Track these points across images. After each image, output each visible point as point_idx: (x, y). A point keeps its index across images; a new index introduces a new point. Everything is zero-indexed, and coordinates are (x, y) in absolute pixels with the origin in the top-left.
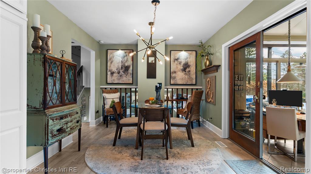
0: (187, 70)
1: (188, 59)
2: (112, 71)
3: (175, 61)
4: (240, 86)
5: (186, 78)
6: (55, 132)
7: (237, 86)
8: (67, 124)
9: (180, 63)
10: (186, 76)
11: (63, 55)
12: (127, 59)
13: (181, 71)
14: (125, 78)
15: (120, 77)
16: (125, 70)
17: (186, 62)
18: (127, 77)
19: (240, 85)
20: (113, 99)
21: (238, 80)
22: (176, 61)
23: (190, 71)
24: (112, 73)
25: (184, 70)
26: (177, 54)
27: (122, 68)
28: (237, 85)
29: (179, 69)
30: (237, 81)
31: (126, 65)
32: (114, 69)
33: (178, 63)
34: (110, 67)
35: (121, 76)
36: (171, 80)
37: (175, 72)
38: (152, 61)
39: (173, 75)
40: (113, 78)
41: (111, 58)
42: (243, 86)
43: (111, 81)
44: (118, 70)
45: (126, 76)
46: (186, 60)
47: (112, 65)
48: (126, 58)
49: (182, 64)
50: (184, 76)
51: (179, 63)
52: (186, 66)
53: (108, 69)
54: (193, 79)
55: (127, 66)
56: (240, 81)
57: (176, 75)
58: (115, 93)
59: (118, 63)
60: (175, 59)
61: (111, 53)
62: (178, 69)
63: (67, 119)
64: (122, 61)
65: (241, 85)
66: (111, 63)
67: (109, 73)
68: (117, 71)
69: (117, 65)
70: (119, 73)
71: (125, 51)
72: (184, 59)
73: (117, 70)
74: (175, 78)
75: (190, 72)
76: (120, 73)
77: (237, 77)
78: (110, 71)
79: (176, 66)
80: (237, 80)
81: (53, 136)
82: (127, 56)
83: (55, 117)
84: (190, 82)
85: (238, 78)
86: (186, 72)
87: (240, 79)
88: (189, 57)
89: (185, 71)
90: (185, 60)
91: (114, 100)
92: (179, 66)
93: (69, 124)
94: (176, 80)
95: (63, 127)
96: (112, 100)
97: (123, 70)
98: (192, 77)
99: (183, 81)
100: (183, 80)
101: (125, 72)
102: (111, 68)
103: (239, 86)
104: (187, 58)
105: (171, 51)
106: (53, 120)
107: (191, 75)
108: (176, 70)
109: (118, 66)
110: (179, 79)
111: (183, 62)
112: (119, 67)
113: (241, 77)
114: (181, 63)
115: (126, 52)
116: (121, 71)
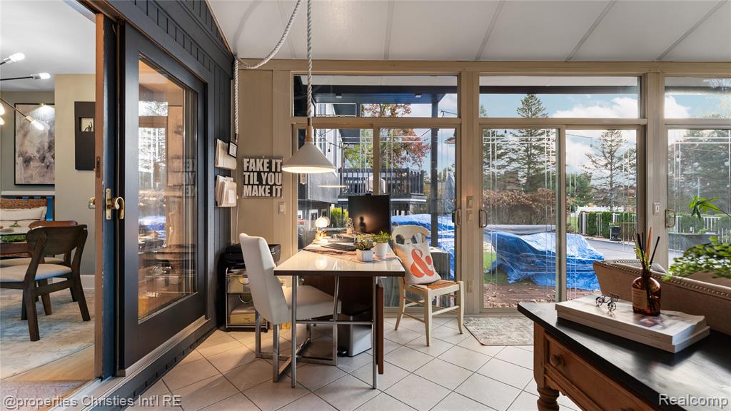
2: (27, 155)
4: (274, 187)
7: (268, 187)
15: (45, 170)
19: (275, 184)
21: (271, 171)
24: (27, 161)
27: (49, 147)
28: (267, 184)
30: (266, 174)
32: (32, 151)
40: (30, 172)
41: (24, 124)
42: (281, 185)
43: (24, 179)
44: (42, 153)
47: (26, 142)
53: (17, 150)
56: (274, 173)
64: (49, 131)
65: (277, 183)
66: (25, 135)
67: (19, 160)
68: (38, 156)
69: (38, 141)
73: (38, 152)
76: (46, 160)
77: (268, 165)
78: (21, 155)
80: (268, 170)
85: (270, 167)
87: (273, 170)
102: (24, 149)
103: (271, 186)
112: (43, 146)
113: (276, 164)
116: (48, 155)
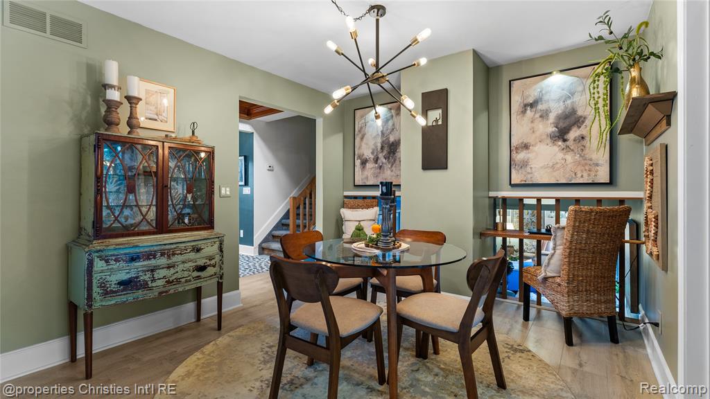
0: (573, 134)
1: (576, 98)
2: (364, 157)
3: (526, 110)
5: (568, 162)
6: (113, 286)
8: (152, 271)
9: (544, 115)
10: (569, 157)
11: (193, 132)
12: (393, 125)
13: (549, 140)
14: (389, 172)
15: (379, 170)
16: (389, 153)
17: (566, 108)
18: (393, 168)
20: (360, 221)
22: (528, 112)
23: (583, 138)
24: (364, 163)
25: (561, 134)
26: (534, 88)
27: (382, 148)
29: (541, 136)
31: (392, 139)
32: (368, 153)
33: (537, 115)
34: (360, 148)
35: (381, 167)
36: (513, 171)
37: (526, 147)
38: (437, 121)
39: (520, 156)
40: (366, 173)
41: (361, 128)
43: (362, 180)
44: (375, 154)
45: (392, 166)
46: (569, 102)
47: (363, 144)
48: (390, 123)
49: (552, 117)
50: (560, 155)
51: (541, 116)
52: (567, 123)
53: (356, 153)
54: (597, 165)
55: (392, 143)
57: (530, 155)
58: (368, 207)
59: (375, 137)
60: (526, 106)
61: (362, 117)
62: (538, 134)
63: (153, 262)
64: (382, 132)
66: (362, 139)
67: (358, 162)
68: (373, 157)
69: (373, 143)
70: (376, 160)
71: (390, 106)
72: (558, 100)
73: (372, 153)
74: (524, 164)
75: (584, 143)
76: (379, 161)
78: (359, 157)
79: (530, 125)
81: (106, 294)
82: (394, 117)
83: (111, 255)
84: (585, 174)
86: (568, 143)
88: (580, 88)
89: (565, 140)
90: (562, 103)
91: (362, 223)
92: (541, 126)
93: (161, 273)
94: (529, 170)
95: (137, 277)
96: (357, 223)
97: (385, 152)
98: (594, 156)
99: (555, 174)
100: (555, 171)
101: (389, 158)
102: (361, 152)
104: (573, 94)
105: (510, 81)
106: (107, 261)
107: (587, 151)
108: (530, 139)
109: (375, 144)
110: (542, 168)
111: (557, 109)
112: (377, 147)
114: (547, 115)
115: (391, 109)
116: (381, 156)
